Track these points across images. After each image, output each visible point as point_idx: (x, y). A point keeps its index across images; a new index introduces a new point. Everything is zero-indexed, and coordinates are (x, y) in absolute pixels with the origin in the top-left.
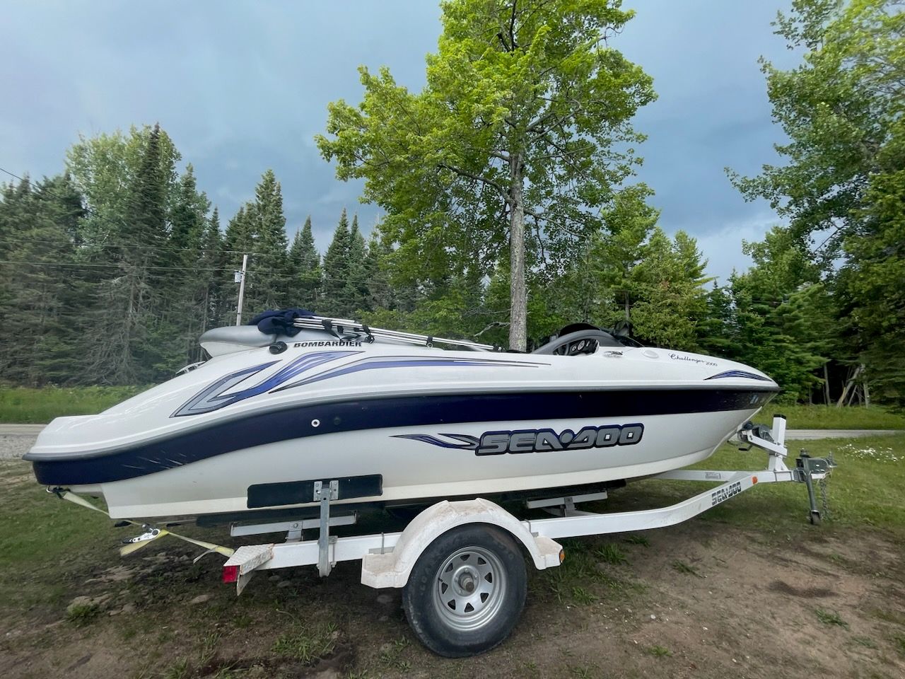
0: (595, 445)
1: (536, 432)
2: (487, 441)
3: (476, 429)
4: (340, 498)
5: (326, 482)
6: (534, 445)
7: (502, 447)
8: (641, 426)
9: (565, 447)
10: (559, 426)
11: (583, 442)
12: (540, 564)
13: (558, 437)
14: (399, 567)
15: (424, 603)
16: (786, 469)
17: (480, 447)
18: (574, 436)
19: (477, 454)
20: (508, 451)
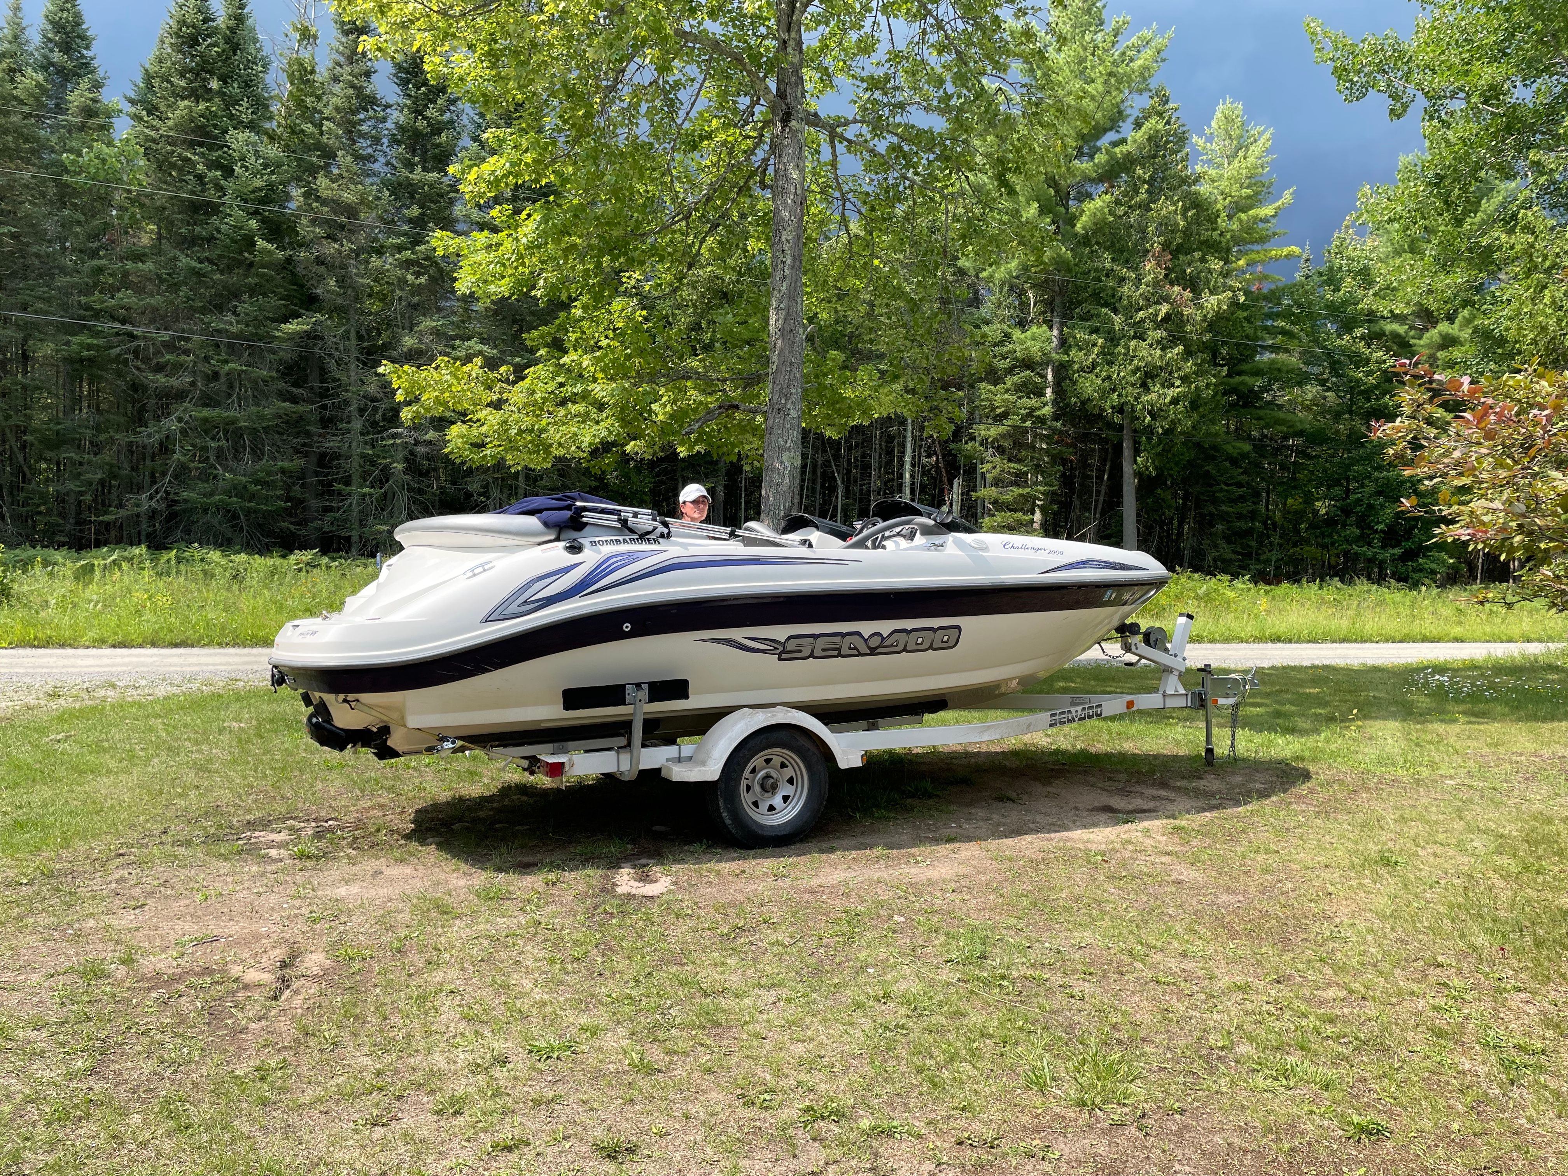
0: (905, 650)
1: (843, 635)
2: (791, 645)
3: (780, 632)
4: (651, 701)
5: (638, 685)
6: (839, 649)
7: (806, 652)
8: (958, 628)
9: (873, 652)
10: (867, 628)
11: (892, 646)
12: (843, 764)
13: (866, 640)
14: (710, 762)
15: (733, 797)
16: (1182, 691)
17: (783, 652)
18: (883, 639)
19: (780, 659)
20: (812, 655)
